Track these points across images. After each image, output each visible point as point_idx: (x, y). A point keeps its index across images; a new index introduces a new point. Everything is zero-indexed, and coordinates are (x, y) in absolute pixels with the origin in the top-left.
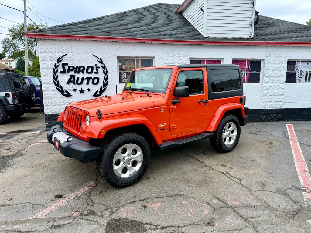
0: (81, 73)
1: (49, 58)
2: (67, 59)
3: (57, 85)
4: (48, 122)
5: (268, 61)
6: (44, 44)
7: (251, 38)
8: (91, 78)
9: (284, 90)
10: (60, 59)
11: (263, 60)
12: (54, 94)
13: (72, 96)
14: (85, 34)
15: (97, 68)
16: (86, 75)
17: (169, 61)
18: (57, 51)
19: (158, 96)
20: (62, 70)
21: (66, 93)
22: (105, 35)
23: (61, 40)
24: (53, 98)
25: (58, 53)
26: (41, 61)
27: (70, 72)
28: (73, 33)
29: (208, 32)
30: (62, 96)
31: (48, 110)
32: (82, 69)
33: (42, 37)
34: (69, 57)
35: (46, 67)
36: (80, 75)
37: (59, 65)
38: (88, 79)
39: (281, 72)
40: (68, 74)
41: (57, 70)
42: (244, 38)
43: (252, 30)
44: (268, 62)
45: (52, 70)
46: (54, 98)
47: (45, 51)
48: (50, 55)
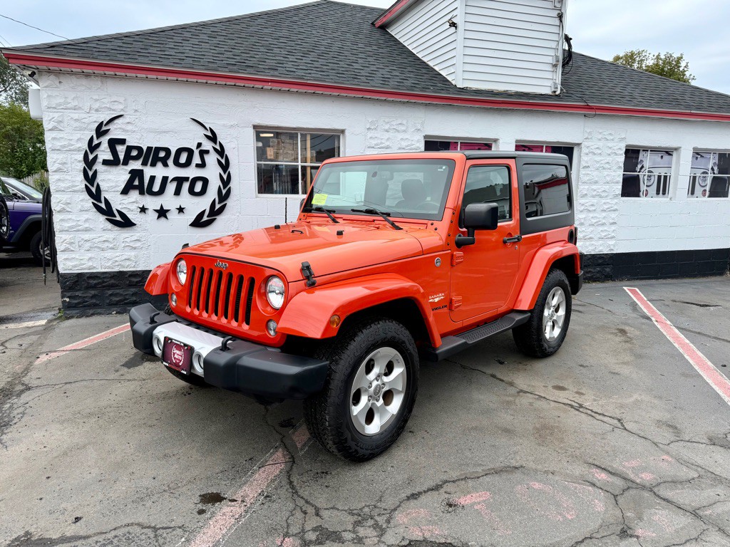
0: (160, 165)
1: (73, 122)
2: (124, 127)
3: (96, 195)
4: (69, 294)
5: (588, 147)
6: (58, 84)
7: (556, 95)
8: (186, 179)
9: (617, 213)
10: (104, 128)
11: (579, 145)
12: (87, 220)
13: (135, 225)
14: (176, 65)
15: (203, 153)
16: (173, 172)
17: (379, 141)
18: (96, 105)
19: (423, 227)
20: (109, 157)
21: (118, 218)
22: (226, 70)
23: (105, 76)
24: (83, 231)
25: (97, 110)
26: (50, 130)
27: (131, 161)
28: (141, 59)
29: (467, 76)
30: (109, 225)
31: (68, 263)
32: (162, 154)
33: (53, 67)
34: (129, 123)
35: (64, 146)
36: (159, 172)
37: (99, 144)
38: (180, 181)
39: (613, 174)
40: (125, 167)
41: (96, 157)
42: (541, 95)
43: (558, 77)
44: (587, 151)
45: (81, 157)
46: (87, 230)
47: (60, 104)
48: (76, 116)
